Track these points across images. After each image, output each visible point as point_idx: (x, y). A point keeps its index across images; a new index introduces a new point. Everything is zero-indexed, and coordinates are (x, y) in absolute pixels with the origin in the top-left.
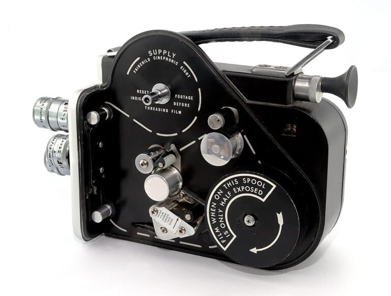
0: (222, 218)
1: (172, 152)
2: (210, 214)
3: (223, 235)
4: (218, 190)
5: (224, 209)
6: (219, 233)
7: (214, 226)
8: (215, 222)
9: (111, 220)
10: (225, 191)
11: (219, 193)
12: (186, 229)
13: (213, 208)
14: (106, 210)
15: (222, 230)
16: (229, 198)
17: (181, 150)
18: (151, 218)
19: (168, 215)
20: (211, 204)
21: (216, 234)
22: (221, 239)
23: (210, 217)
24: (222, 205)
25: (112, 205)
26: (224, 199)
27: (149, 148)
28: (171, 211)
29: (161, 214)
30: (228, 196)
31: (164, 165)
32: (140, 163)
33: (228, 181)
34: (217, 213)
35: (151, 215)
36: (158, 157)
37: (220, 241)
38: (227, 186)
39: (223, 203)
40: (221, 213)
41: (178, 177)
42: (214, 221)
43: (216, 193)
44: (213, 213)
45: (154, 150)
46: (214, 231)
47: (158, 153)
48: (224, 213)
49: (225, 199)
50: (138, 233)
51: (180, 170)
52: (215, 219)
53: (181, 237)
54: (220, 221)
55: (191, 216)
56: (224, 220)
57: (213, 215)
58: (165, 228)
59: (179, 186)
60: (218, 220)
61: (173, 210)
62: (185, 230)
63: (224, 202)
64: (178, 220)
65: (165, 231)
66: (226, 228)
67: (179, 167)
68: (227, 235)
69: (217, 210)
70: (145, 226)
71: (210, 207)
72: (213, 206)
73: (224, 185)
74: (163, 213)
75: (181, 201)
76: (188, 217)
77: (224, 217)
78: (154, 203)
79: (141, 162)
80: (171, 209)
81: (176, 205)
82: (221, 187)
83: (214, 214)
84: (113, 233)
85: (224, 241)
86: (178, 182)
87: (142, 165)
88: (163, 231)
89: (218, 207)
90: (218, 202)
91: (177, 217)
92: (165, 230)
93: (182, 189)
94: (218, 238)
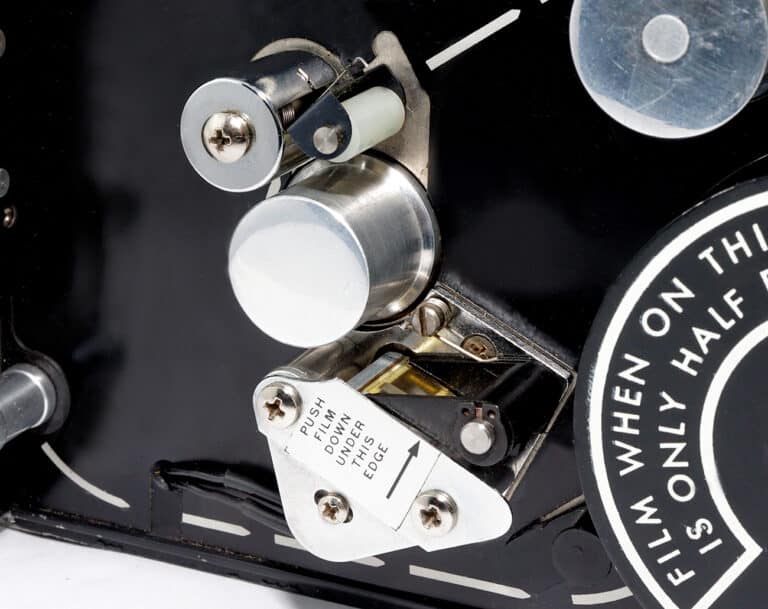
0: (679, 447)
1: (383, 78)
2: (608, 421)
3: (681, 539)
4: (662, 282)
5: (692, 390)
6: (654, 532)
7: (626, 491)
8: (637, 465)
9: (46, 448)
10: (708, 288)
11: (667, 297)
12: (460, 504)
13: (625, 384)
14: (20, 392)
15: (675, 516)
16: (727, 325)
17: (434, 63)
18: (263, 440)
19: (359, 425)
20: (618, 363)
21: (640, 536)
22: (670, 566)
23: (608, 436)
24: (684, 366)
25: (54, 367)
26: (697, 332)
27: (258, 56)
28: (380, 400)
29: (321, 420)
30: (728, 314)
31: (344, 138)
32: (210, 133)
33: (727, 230)
34: (649, 416)
35: (266, 424)
36: (306, 101)
37: (660, 573)
38: (721, 255)
39: (690, 356)
40: (673, 418)
41: (414, 217)
42: (631, 460)
43: (650, 298)
44: (625, 417)
45: (281, 66)
46: (629, 518)
47: (303, 80)
48: (692, 418)
49: (704, 337)
50: (187, 519)
51: (424, 181)
52: (635, 451)
53: (429, 549)
54: (669, 463)
55: (493, 433)
56: (692, 454)
57: (624, 429)
58: (339, 495)
59: (415, 267)
60: (653, 456)
61: (383, 394)
62: (452, 508)
63: (697, 349)
64: (414, 451)
65: (342, 514)
66: (704, 505)
67: (420, 165)
68: (706, 539)
69: (652, 401)
70: (229, 480)
71: (613, 380)
72: (626, 374)
73: (706, 254)
74: (330, 415)
75: (425, 346)
76: (476, 437)
77: (692, 438)
78: (284, 355)
79: (217, 123)
80: (374, 390)
81: (399, 370)
82: (686, 265)
83: (632, 424)
84: (55, 516)
85: (683, 578)
86: (412, 248)
87: (221, 140)
88: (331, 511)
89: (661, 377)
90: (660, 353)
91: (410, 437)
92: (336, 506)
93: (430, 285)
94: (649, 558)
